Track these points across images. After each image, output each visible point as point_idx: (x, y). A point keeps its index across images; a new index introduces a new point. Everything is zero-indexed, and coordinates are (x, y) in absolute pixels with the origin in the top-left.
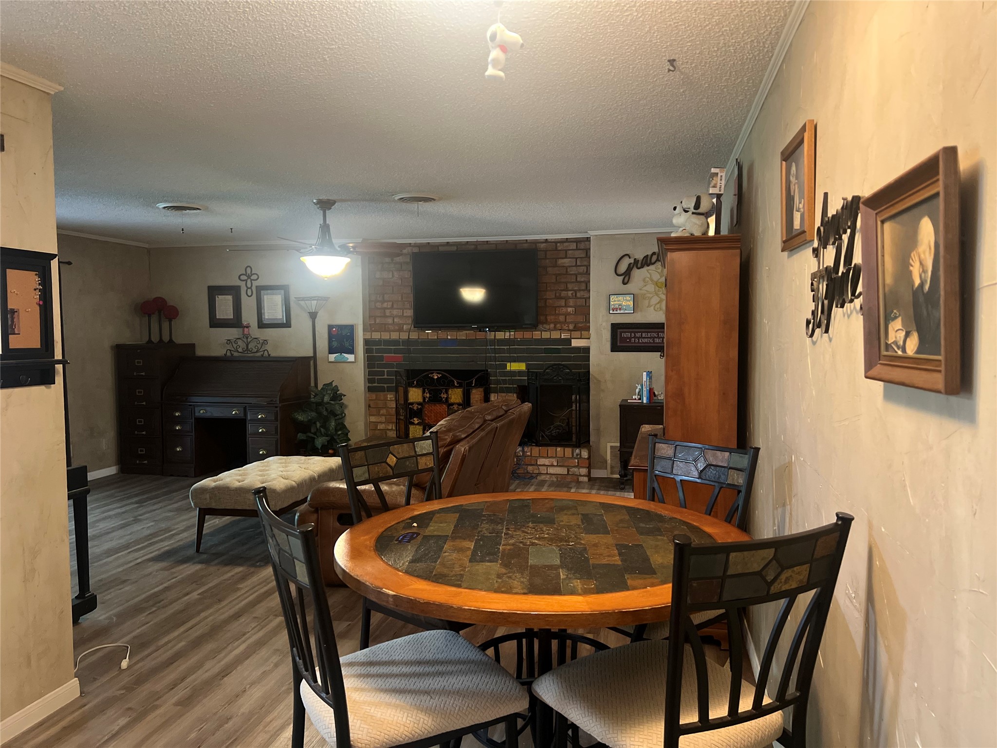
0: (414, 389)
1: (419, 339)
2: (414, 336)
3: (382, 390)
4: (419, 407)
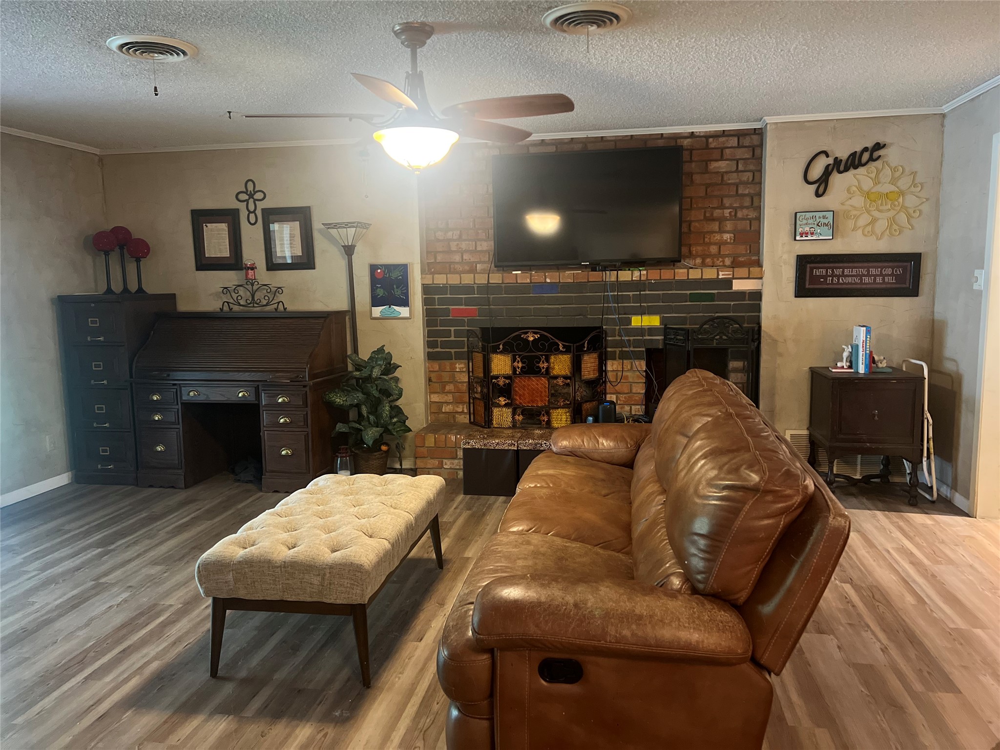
0: (499, 356)
1: (502, 283)
2: (496, 278)
3: (448, 357)
4: (507, 381)
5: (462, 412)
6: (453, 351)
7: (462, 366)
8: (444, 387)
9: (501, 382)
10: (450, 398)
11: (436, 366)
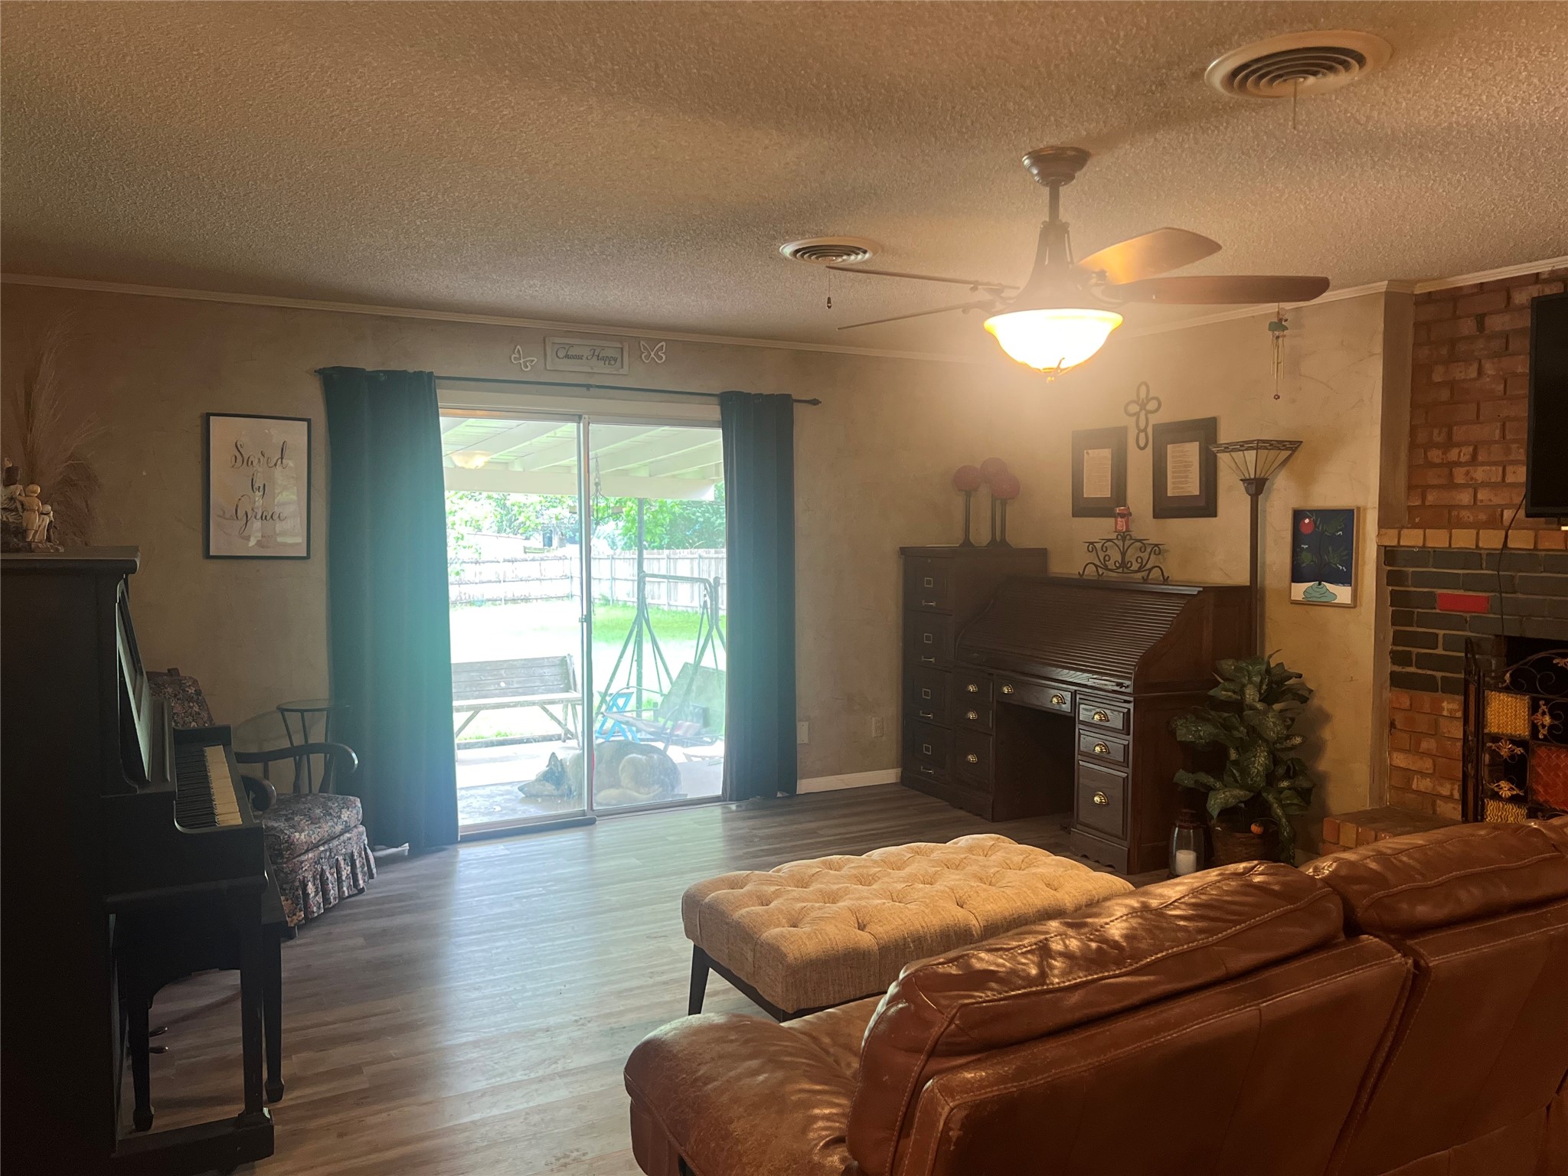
0: (1503, 696)
1: (1535, 548)
2: (1521, 540)
3: (1429, 685)
4: (1519, 751)
5: (1450, 798)
6: (1439, 674)
7: (1455, 706)
8: (1418, 743)
9: (1505, 750)
10: (1427, 765)
11: (1404, 699)
